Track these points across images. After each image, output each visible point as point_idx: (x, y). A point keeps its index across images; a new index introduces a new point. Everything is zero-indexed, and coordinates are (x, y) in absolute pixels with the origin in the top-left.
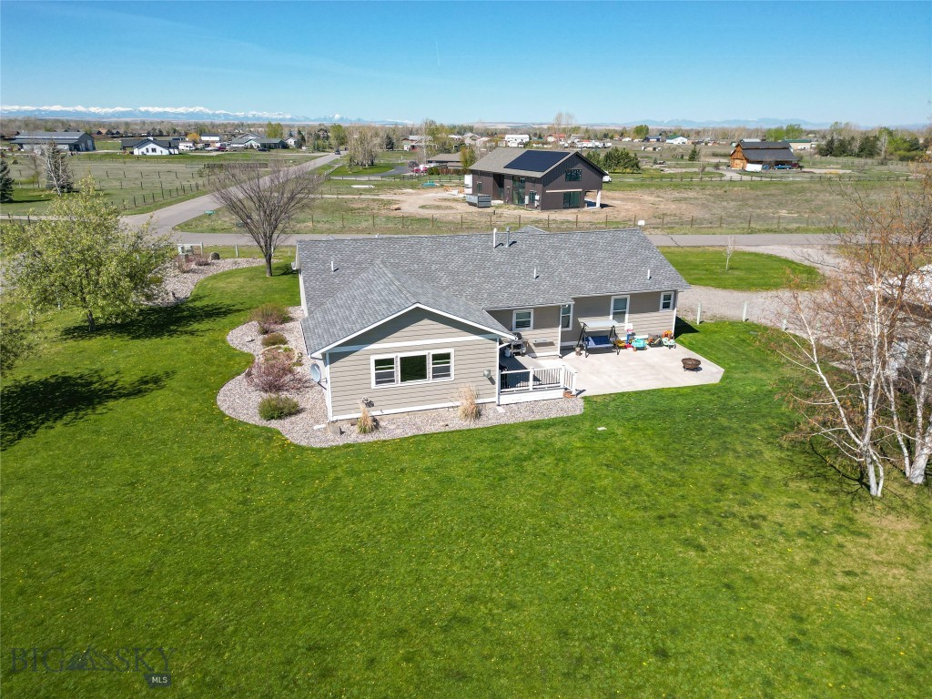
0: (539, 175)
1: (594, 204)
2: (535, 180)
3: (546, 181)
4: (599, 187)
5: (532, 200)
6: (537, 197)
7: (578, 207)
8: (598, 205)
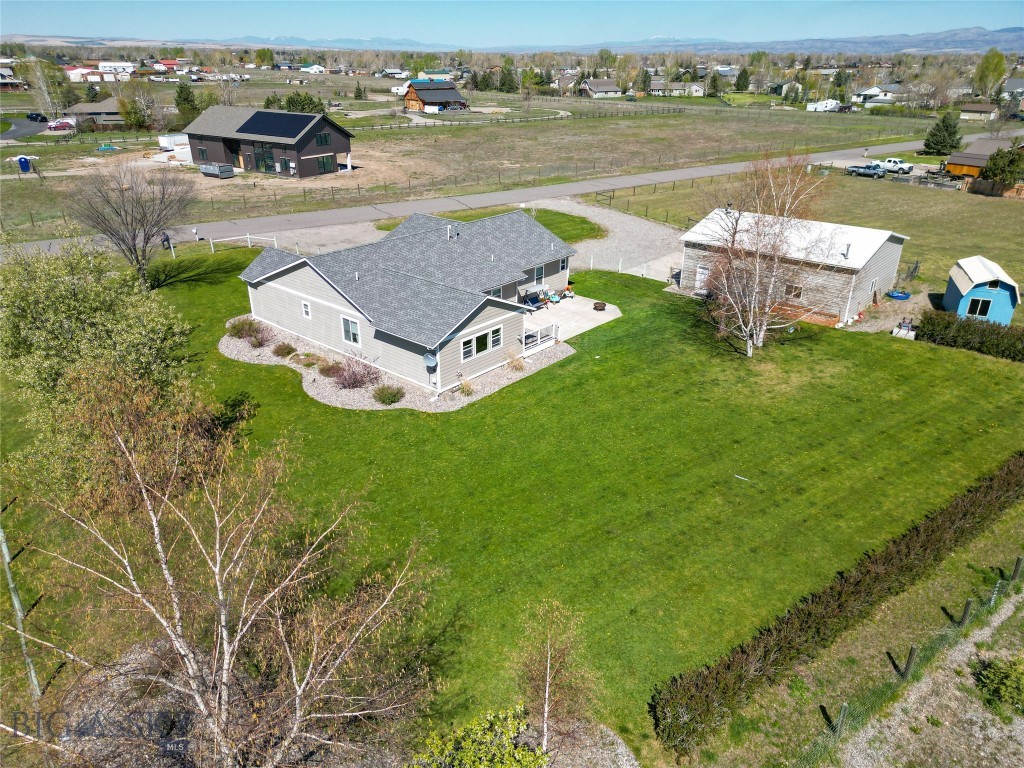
0: (292, 141)
1: (345, 166)
2: (285, 147)
3: (299, 148)
4: (347, 150)
5: (286, 167)
6: (292, 165)
7: (332, 172)
8: (349, 167)
